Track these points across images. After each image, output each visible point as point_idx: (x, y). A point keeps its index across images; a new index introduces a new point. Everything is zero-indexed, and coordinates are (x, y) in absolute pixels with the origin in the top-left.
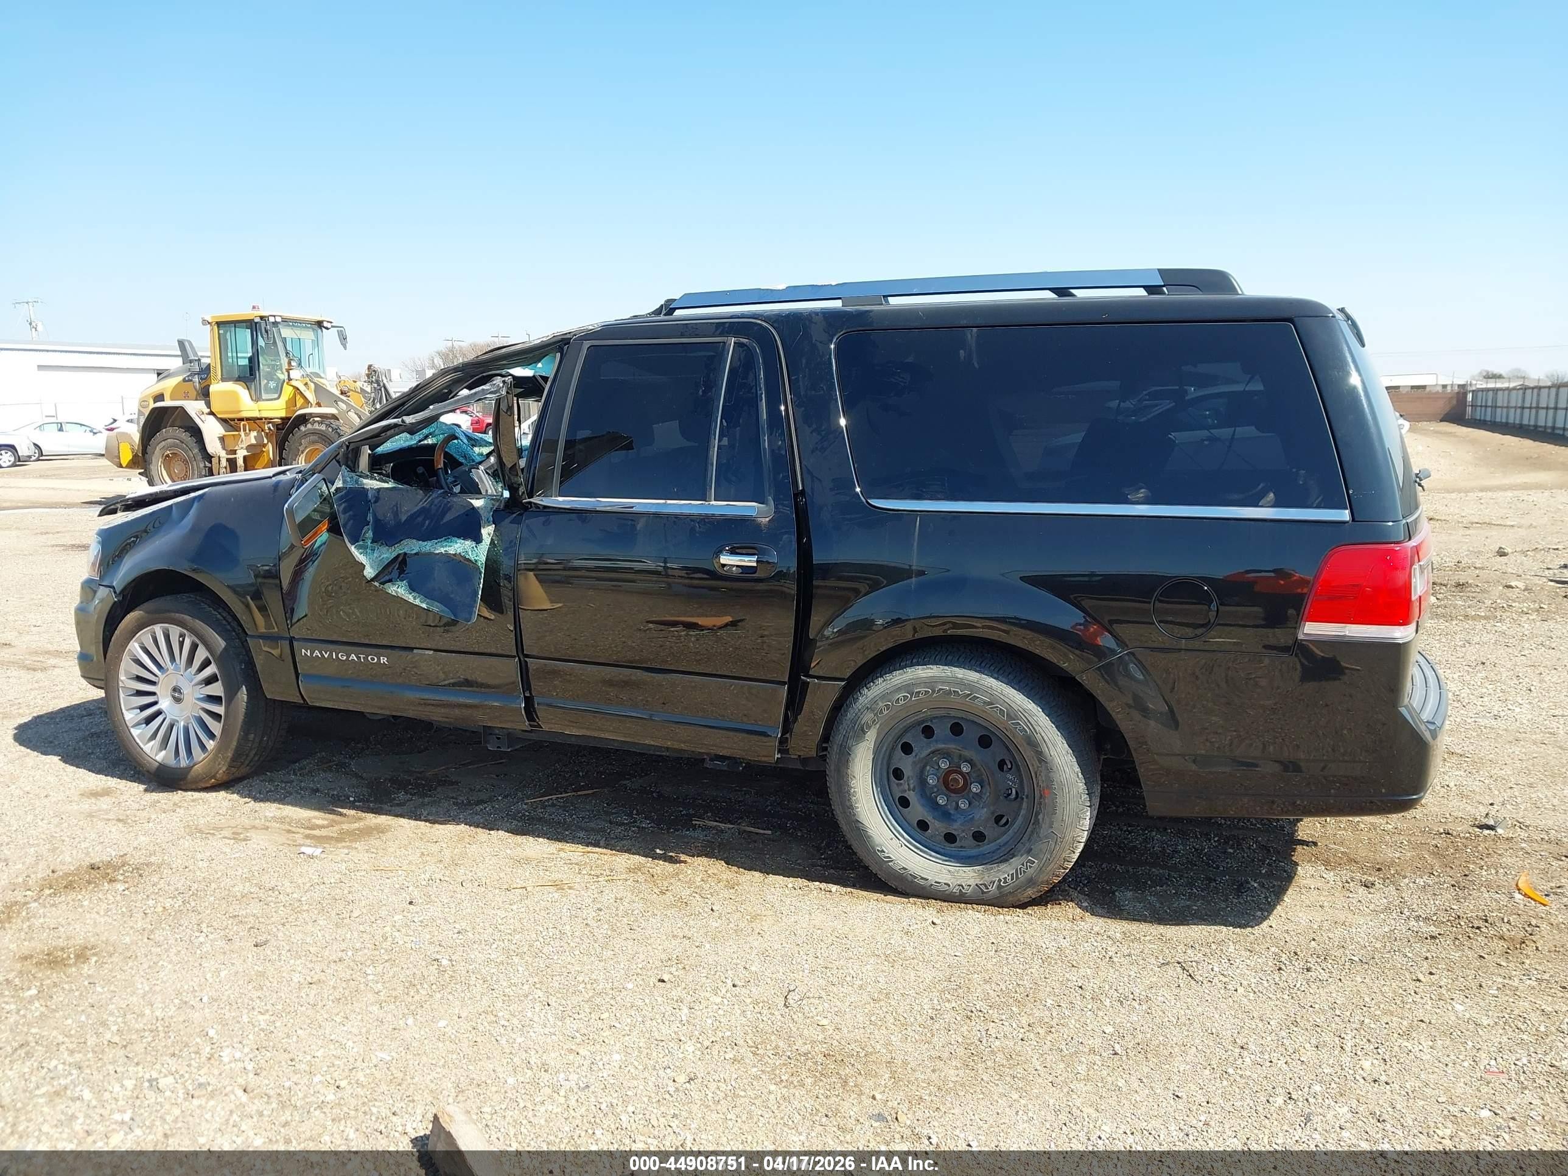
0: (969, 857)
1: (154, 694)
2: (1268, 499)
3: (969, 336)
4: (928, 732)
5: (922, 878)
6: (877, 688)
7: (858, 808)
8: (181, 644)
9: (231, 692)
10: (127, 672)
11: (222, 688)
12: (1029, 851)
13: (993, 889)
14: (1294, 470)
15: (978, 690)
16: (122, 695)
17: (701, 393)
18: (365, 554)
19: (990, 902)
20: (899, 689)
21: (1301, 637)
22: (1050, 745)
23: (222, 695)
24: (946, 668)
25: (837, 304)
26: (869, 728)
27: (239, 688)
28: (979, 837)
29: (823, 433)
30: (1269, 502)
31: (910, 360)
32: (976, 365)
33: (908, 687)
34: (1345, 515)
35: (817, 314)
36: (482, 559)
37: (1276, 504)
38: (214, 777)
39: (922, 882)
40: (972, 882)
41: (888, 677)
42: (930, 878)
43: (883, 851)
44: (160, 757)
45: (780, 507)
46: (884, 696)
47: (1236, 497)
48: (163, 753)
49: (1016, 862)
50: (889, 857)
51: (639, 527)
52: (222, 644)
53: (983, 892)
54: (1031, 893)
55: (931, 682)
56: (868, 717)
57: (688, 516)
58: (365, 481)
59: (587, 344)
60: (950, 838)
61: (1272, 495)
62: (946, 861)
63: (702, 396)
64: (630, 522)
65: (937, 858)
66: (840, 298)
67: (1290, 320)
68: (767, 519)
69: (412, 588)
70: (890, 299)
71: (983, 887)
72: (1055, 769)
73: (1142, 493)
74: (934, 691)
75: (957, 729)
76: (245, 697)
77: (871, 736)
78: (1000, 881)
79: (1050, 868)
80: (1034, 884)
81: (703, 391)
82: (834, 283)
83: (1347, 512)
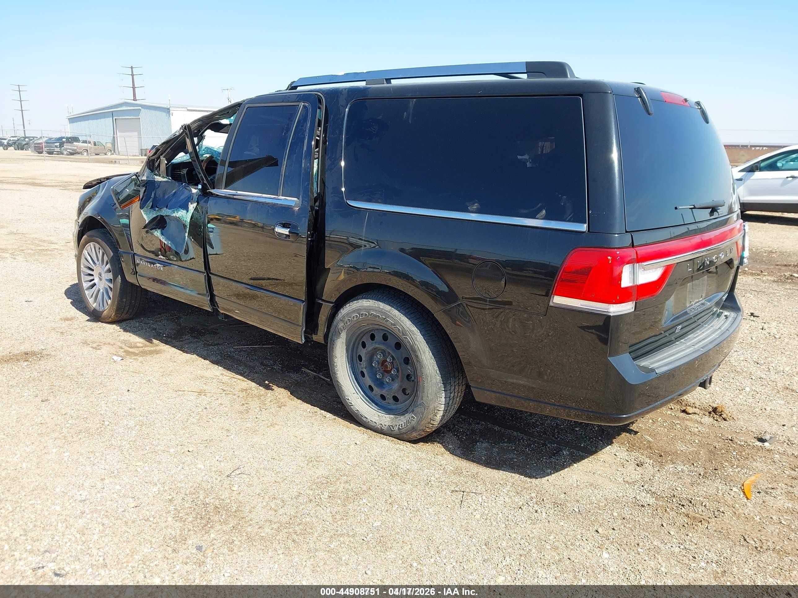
0: (390, 409)
1: (92, 275)
2: (542, 214)
3: (411, 104)
4: (373, 337)
5: (365, 417)
6: (347, 308)
7: (338, 374)
8: (99, 252)
9: (115, 277)
10: (84, 264)
11: (112, 276)
12: (413, 411)
13: (396, 429)
14: (560, 196)
15: (389, 316)
16: (82, 275)
17: (283, 134)
18: (147, 214)
19: (396, 436)
20: (354, 311)
21: (551, 304)
22: (422, 353)
23: (112, 278)
24: (376, 302)
25: (363, 84)
26: (342, 331)
27: (117, 276)
28: (395, 399)
29: (333, 160)
30: (542, 216)
31: (380, 117)
32: (410, 122)
33: (358, 310)
34: (584, 227)
35: (345, 89)
36: (188, 220)
37: (547, 218)
38: (110, 317)
39: (365, 419)
40: (387, 424)
41: (351, 304)
42: (368, 418)
43: (348, 399)
44: (94, 305)
45: (304, 202)
46: (348, 314)
47: (524, 211)
48: (95, 304)
49: (408, 416)
50: (351, 403)
51: (248, 208)
52: (112, 254)
53: (392, 430)
54: (415, 435)
55: (368, 309)
56: (341, 325)
57: (267, 204)
58: (156, 177)
59: (247, 106)
60: (383, 397)
61: (544, 211)
62: (379, 410)
63: (284, 136)
64: (245, 205)
65: (375, 407)
66: (365, 80)
67: (581, 95)
68: (298, 208)
69: (162, 234)
70: (392, 80)
71: (391, 427)
72: (424, 366)
73: (475, 206)
74: (369, 314)
75: (385, 338)
76: (120, 280)
77: (343, 335)
78: (399, 425)
79: (423, 423)
80: (416, 430)
81: (285, 133)
82: (365, 72)
83: (585, 226)
